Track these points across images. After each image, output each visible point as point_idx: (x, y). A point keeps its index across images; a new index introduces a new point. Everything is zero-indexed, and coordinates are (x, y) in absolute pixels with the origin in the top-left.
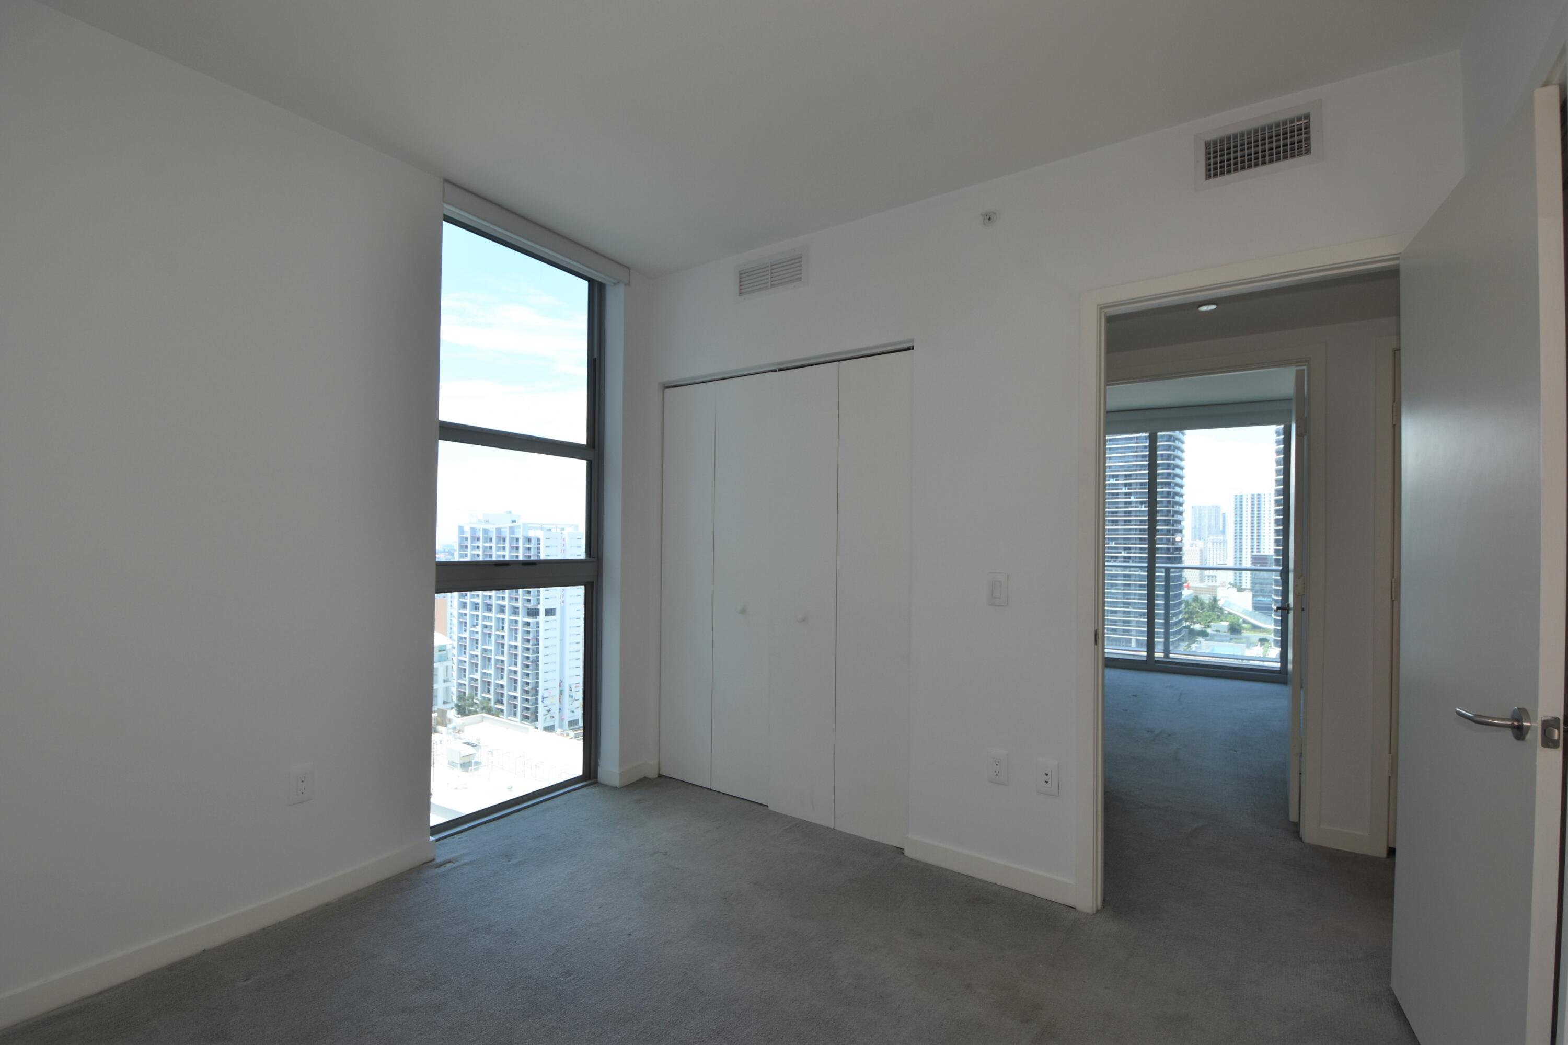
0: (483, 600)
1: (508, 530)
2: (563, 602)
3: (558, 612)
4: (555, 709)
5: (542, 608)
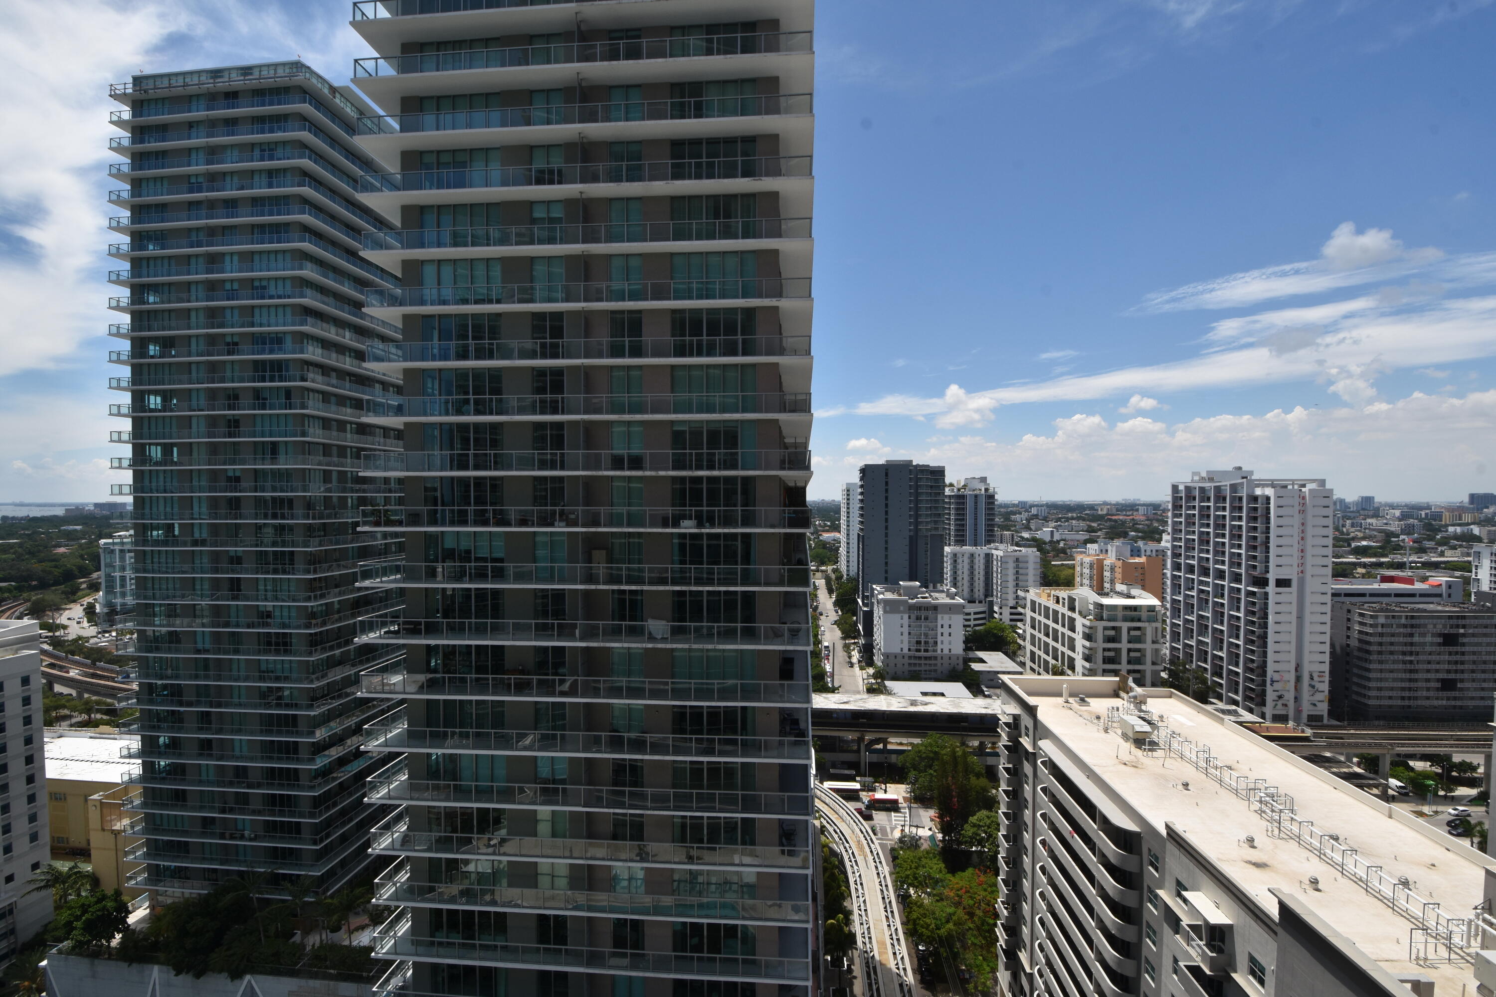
0: (1199, 562)
1: (1228, 488)
2: (1302, 572)
3: (1294, 583)
4: (1290, 696)
5: (1272, 577)
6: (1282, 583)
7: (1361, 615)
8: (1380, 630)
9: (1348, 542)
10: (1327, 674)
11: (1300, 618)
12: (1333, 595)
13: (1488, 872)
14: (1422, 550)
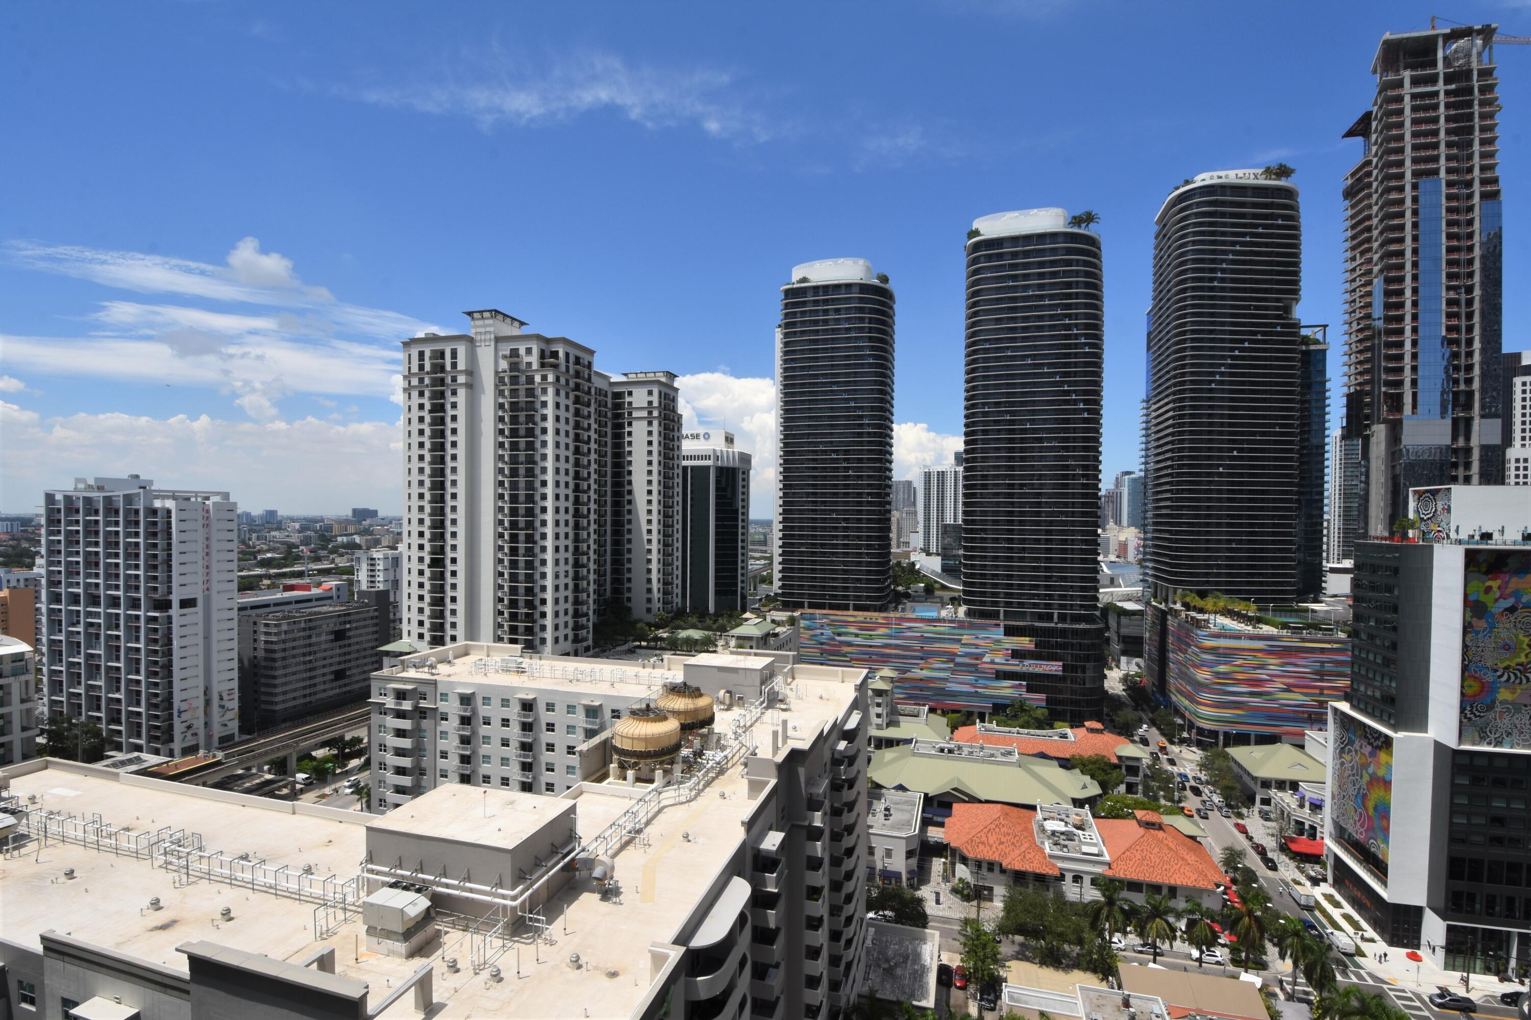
0: (85, 590)
1: (121, 499)
2: (208, 589)
3: (200, 603)
4: (199, 724)
5: (175, 599)
6: (187, 603)
7: (267, 625)
8: (283, 637)
9: (254, 555)
10: (236, 691)
11: (207, 638)
12: (240, 609)
13: (369, 829)
14: (317, 559)
